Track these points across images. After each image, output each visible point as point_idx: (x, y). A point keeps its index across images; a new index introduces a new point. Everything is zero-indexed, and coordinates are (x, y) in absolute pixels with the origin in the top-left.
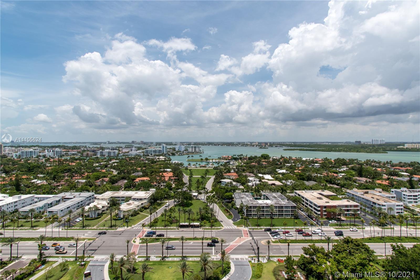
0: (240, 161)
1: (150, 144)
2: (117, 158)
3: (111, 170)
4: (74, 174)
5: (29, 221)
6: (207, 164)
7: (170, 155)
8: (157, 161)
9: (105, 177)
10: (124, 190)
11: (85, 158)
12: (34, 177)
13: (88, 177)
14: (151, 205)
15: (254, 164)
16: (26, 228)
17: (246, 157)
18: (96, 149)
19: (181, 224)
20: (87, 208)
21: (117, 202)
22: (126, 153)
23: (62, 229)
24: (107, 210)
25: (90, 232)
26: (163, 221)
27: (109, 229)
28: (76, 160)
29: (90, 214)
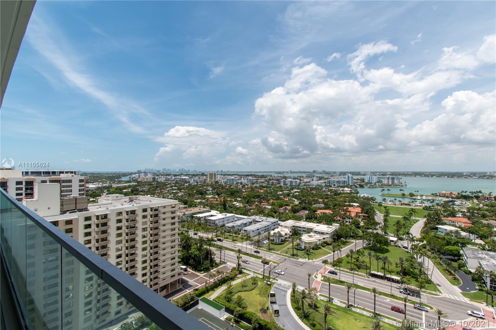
1: (333, 174)
2: (298, 188)
3: (293, 199)
4: (262, 200)
5: (231, 235)
6: (413, 202)
7: (357, 187)
8: (341, 193)
9: (287, 205)
10: (306, 221)
11: (271, 186)
12: (235, 200)
13: (273, 204)
14: (334, 242)
16: (230, 240)
17: (490, 195)
18: (279, 178)
19: (372, 272)
20: (272, 232)
21: (299, 232)
22: (307, 182)
23: (253, 248)
24: (289, 237)
25: (274, 256)
26: (348, 263)
27: (291, 258)
28: (264, 188)
29: (275, 239)
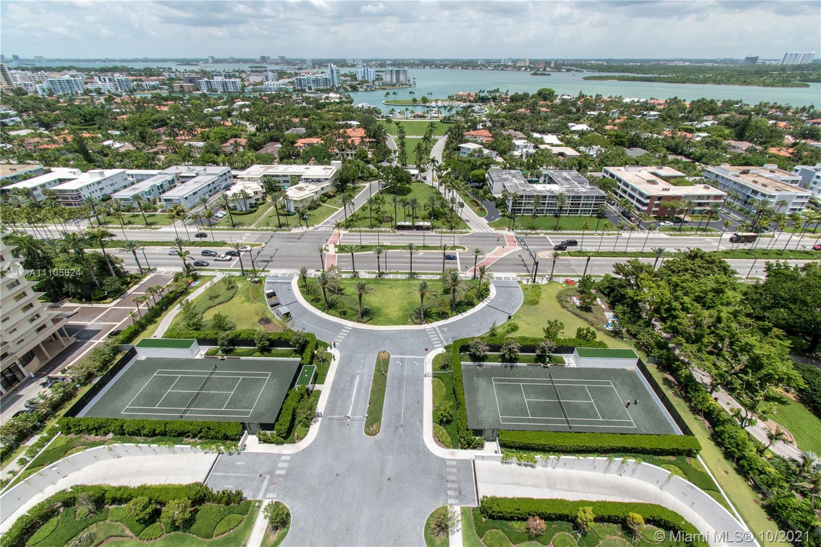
0: (493, 104)
1: (300, 64)
2: (244, 97)
3: (242, 122)
4: (176, 130)
5: (137, 216)
6: (427, 112)
7: (348, 91)
8: (327, 104)
9: (236, 136)
10: (282, 163)
11: (181, 96)
12: (103, 136)
13: (205, 138)
14: (339, 191)
15: (523, 110)
16: (139, 226)
17: (507, 94)
18: (193, 75)
20: (230, 194)
21: (277, 185)
22: (257, 84)
23: (195, 229)
24: (263, 197)
25: (248, 235)
26: (367, 218)
27: (279, 230)
28: (166, 100)
29: (237, 204)
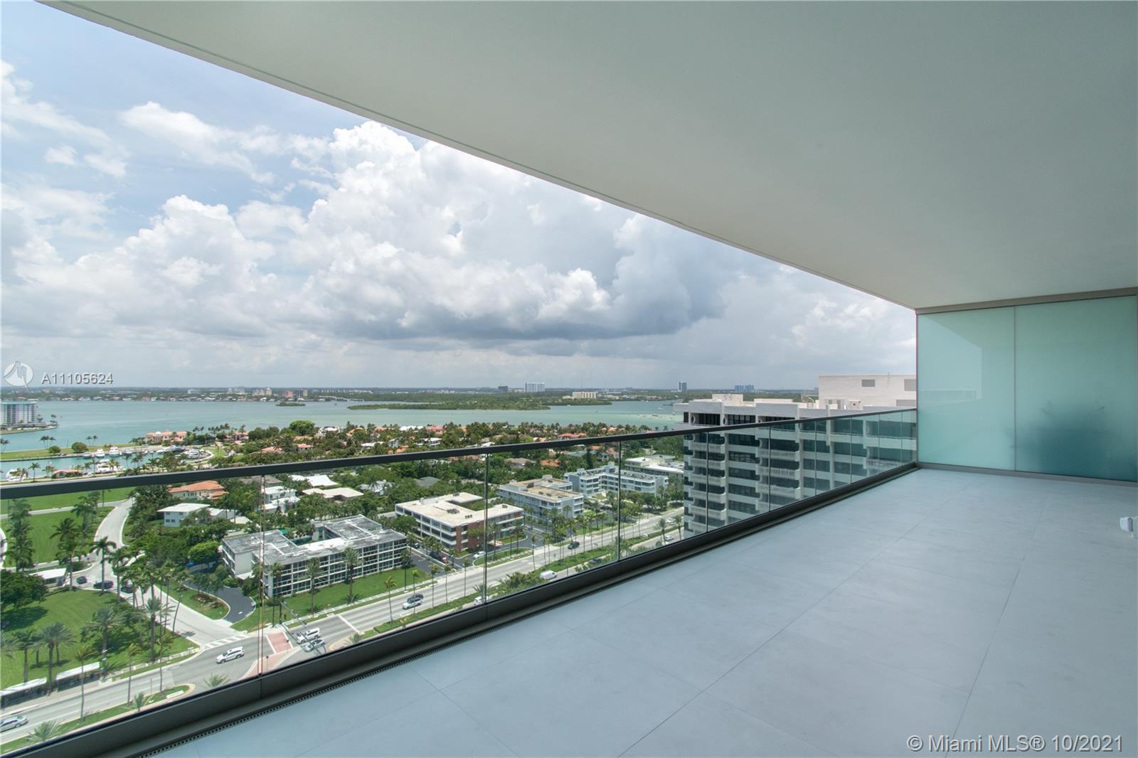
0: (219, 444)
6: (87, 466)
15: (271, 449)
17: (242, 430)
